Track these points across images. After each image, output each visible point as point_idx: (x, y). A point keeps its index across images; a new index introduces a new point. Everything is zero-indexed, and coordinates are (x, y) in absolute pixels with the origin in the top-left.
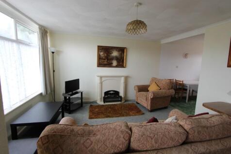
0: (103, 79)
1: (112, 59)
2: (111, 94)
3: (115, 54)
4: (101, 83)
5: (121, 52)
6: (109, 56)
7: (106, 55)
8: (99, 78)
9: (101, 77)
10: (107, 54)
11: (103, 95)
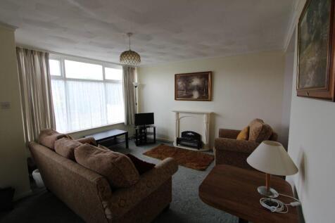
1: (192, 89)
2: (189, 136)
3: (196, 82)
4: (178, 120)
5: (203, 79)
6: (188, 85)
7: (185, 85)
8: (175, 114)
9: (178, 113)
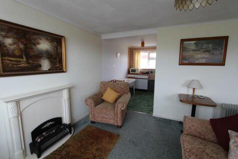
0: (23, 105)
1: (40, 55)
2: (47, 128)
3: (44, 45)
4: (20, 115)
5: (55, 44)
6: (31, 48)
7: (22, 46)
9: (18, 102)
10: (25, 45)
11: (29, 140)
